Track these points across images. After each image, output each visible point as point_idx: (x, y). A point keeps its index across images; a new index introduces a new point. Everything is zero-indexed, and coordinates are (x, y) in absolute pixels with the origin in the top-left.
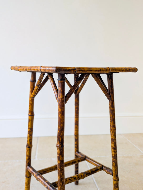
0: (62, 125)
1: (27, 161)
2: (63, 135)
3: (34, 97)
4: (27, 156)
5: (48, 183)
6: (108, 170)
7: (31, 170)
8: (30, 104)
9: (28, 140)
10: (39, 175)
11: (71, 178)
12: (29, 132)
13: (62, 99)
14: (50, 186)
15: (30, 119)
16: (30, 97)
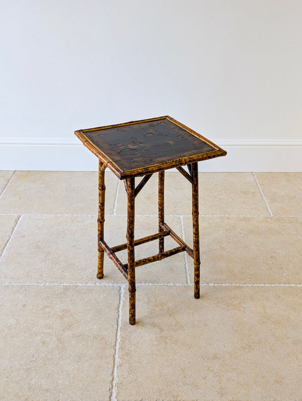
0: (131, 219)
1: (98, 236)
2: (133, 228)
3: (104, 169)
4: (99, 230)
5: (121, 264)
6: (190, 252)
7: (103, 246)
8: (100, 177)
9: (100, 215)
10: (112, 253)
11: (146, 259)
12: (100, 207)
13: (131, 193)
14: (122, 268)
15: (101, 193)
16: (100, 170)
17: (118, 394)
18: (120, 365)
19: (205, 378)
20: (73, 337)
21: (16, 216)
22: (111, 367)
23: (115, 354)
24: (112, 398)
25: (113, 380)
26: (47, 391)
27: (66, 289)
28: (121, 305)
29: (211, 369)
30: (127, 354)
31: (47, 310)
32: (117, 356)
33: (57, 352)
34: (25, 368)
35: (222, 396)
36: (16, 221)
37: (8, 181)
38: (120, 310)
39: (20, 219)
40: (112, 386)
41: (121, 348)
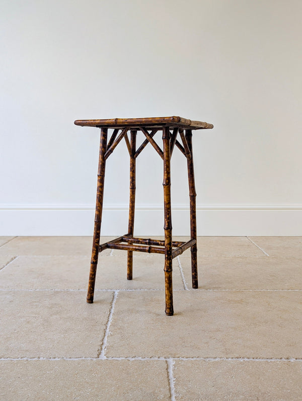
17: (107, 353)
18: (111, 335)
19: (207, 343)
20: (61, 319)
21: (12, 257)
22: (100, 336)
23: (106, 329)
24: (100, 356)
25: (102, 344)
26: (27, 351)
27: (57, 292)
28: (115, 301)
29: (214, 337)
30: (119, 329)
31: (35, 304)
32: (108, 331)
33: (42, 327)
34: (5, 337)
35: (227, 354)
36: (12, 259)
37: (9, 241)
38: (114, 304)
39: (17, 258)
40: (101, 349)
41: (113, 325)
